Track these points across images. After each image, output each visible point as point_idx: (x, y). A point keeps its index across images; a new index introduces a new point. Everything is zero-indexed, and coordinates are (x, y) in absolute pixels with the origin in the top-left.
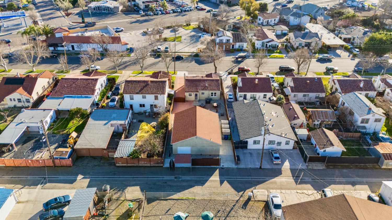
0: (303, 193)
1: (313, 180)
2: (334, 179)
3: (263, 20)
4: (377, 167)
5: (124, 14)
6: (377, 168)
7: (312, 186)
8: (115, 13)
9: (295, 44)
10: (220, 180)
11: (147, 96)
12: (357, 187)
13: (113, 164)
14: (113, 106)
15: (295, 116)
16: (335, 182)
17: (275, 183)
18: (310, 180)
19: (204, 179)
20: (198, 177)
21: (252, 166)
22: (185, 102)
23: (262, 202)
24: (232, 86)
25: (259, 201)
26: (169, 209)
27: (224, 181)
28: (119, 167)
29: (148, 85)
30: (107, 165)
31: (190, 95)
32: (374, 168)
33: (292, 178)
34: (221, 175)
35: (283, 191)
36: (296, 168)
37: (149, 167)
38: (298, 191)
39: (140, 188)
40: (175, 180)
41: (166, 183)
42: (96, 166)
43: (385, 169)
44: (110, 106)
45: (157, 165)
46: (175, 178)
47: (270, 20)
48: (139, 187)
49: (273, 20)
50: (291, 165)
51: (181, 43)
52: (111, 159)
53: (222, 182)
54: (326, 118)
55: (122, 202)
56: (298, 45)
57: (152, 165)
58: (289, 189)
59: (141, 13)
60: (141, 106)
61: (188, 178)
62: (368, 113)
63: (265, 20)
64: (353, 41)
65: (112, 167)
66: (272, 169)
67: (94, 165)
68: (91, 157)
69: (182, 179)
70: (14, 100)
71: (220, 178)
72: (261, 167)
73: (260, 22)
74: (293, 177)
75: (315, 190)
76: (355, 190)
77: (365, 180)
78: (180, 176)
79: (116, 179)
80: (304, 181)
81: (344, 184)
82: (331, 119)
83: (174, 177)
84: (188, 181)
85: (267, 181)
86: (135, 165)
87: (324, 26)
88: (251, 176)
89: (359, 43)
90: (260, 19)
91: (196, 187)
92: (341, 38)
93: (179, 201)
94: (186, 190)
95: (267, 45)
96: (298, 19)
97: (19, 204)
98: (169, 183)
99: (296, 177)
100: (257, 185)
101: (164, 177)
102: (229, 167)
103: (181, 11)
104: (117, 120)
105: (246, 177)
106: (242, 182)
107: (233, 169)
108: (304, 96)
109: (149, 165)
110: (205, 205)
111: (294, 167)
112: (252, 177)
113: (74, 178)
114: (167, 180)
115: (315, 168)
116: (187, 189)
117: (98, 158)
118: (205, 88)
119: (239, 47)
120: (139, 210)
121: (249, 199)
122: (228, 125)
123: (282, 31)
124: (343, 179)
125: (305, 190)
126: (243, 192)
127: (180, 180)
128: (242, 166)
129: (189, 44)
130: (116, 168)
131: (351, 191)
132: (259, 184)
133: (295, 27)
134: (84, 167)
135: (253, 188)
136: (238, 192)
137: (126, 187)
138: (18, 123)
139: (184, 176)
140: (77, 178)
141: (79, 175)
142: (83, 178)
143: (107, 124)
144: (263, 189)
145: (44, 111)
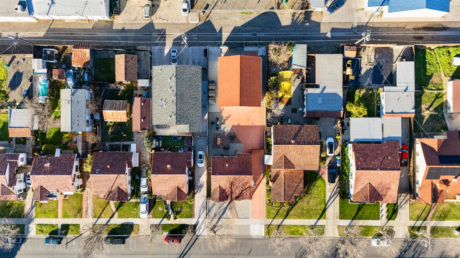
0: (163, 20)
1: (151, 34)
7: (154, 28)
10: (222, 33)
15: (143, 103)
18: (154, 34)
19: (234, 34)
20: (239, 36)
25: (196, 11)
26: (258, 3)
27: (219, 32)
30: (311, 48)
33: (167, 36)
34: (221, 39)
35: (177, 22)
36: (160, 47)
38: (166, 22)
39: (281, 24)
40: (256, 33)
41: (263, 29)
46: (256, 34)
48: (283, 25)
50: (164, 50)
53: (221, 30)
58: (172, 24)
69: (250, 34)
71: (222, 35)
75: (153, 23)
77: (112, 35)
78: (252, 36)
80: (158, 32)
83: (257, 36)
84: (247, 31)
91: (240, 25)
93: (252, 11)
94: (247, 22)
97: (362, 8)
98: (260, 29)
99: (163, 37)
100: (195, 28)
101: (264, 36)
102: (213, 47)
105: (202, 36)
106: (206, 31)
111: (162, 47)
114: (262, 32)
120: (279, 3)
125: (161, 24)
126: (206, 20)
127: (252, 33)
128: (203, 48)
131: (128, 22)
134: (329, 46)
135: (198, 25)
136: (209, 20)
137: (291, 24)
138: (408, 90)
139: (249, 37)
140: (331, 34)
141: (330, 37)
142: (326, 34)
143: (323, 87)
144: (191, 24)
145: (393, 111)
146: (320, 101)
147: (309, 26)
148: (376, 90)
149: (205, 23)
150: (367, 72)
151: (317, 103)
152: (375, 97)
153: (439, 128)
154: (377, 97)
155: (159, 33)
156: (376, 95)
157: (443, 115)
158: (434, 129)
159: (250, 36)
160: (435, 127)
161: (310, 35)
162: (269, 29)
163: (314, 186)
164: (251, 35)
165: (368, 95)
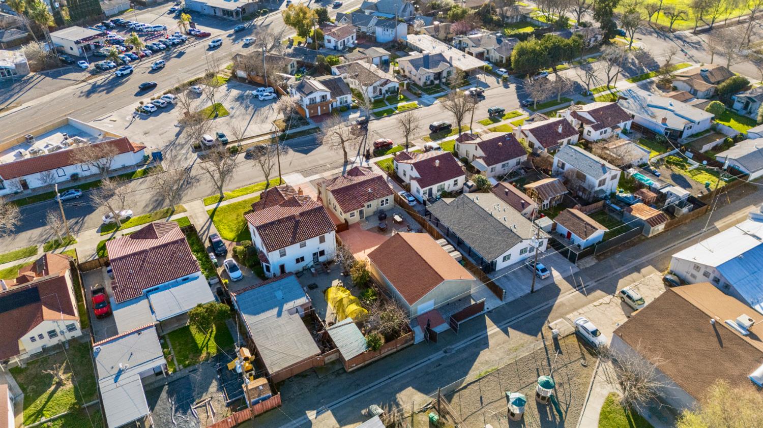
0: (601, 304)
1: (598, 283)
2: (614, 272)
3: (336, 42)
4: (643, 238)
5: (47, 75)
6: (644, 240)
7: (602, 290)
8: (23, 77)
9: (420, 79)
10: (502, 330)
11: (307, 241)
12: (643, 271)
13: (340, 372)
14: (241, 278)
15: (522, 203)
16: (619, 275)
17: (563, 304)
18: (595, 284)
19: (481, 337)
20: (472, 338)
21: (522, 294)
22: (348, 229)
23: (572, 336)
24: (390, 178)
25: (567, 336)
26: (481, 398)
27: (506, 328)
28: (353, 372)
29: (297, 222)
30: (333, 377)
31: (352, 215)
32: (641, 241)
33: (574, 290)
34: (496, 322)
35: (580, 311)
36: (569, 274)
37: (395, 353)
38: (595, 303)
39: (413, 388)
40: (447, 355)
41: (440, 365)
42: (318, 386)
43: (651, 237)
44: (235, 280)
45: (405, 345)
46: (445, 352)
47: (346, 39)
48: (410, 388)
49: (350, 37)
50: (560, 273)
51: (231, 117)
52: (330, 366)
53: (506, 332)
54: (557, 193)
55: (412, 420)
56: (424, 81)
57: (399, 348)
58: (584, 306)
59: (87, 67)
60: (298, 261)
61: (460, 345)
62: (605, 172)
63: (339, 42)
64: (488, 56)
65: (344, 376)
66: (545, 287)
67: (314, 387)
68: (296, 376)
69: (456, 349)
70: (41, 336)
71: (498, 327)
72: (532, 290)
73: (332, 45)
74: (575, 288)
75: (609, 294)
76: (644, 277)
77: (644, 259)
78: (450, 347)
79: (366, 392)
80: (590, 288)
81: (630, 274)
82: (562, 191)
83: (442, 351)
84: (464, 349)
85: (553, 306)
86: (376, 359)
87: (433, 36)
88: (530, 308)
89: (498, 58)
90: (329, 41)
91: (482, 353)
92: (471, 54)
93: (481, 380)
95: (381, 90)
96: (390, 30)
98: (445, 364)
99: (578, 286)
100: (547, 317)
101: (430, 357)
102: (496, 306)
103: (167, 46)
104: (291, 301)
106: (528, 321)
107: (503, 307)
108: (503, 166)
109: (395, 350)
110: (516, 370)
111: (567, 275)
112: (534, 309)
113: (303, 420)
114: (437, 360)
115: (588, 266)
116: (474, 360)
117: (308, 373)
118: (371, 197)
119: (341, 103)
121: (555, 339)
122: (450, 246)
123: (381, 57)
124: (623, 267)
125: (599, 299)
126: (540, 334)
127: (454, 351)
128: (509, 299)
129: (248, 117)
130: (350, 376)
132: (548, 315)
133: (391, 44)
134: (302, 397)
135: (546, 322)
136: (536, 336)
137: (395, 396)
138: (114, 376)
139: (453, 344)
140: (307, 418)
141: (307, 412)
142: (318, 414)
143: (283, 314)
144: (557, 318)
145: (139, 334)
146: (279, 294)
147: (361, 411)
148: (178, 369)
149: (539, 329)
150: (205, 389)
151: (282, 290)
152: (175, 359)
153: (30, 367)
154: (172, 360)
155: (588, 287)
156: (176, 363)
157: (24, 390)
158: (42, 362)
159: (453, 347)
160: (40, 366)
161: (349, 396)
162: (430, 371)
163: (238, 230)
164: (453, 349)
165: (191, 356)
